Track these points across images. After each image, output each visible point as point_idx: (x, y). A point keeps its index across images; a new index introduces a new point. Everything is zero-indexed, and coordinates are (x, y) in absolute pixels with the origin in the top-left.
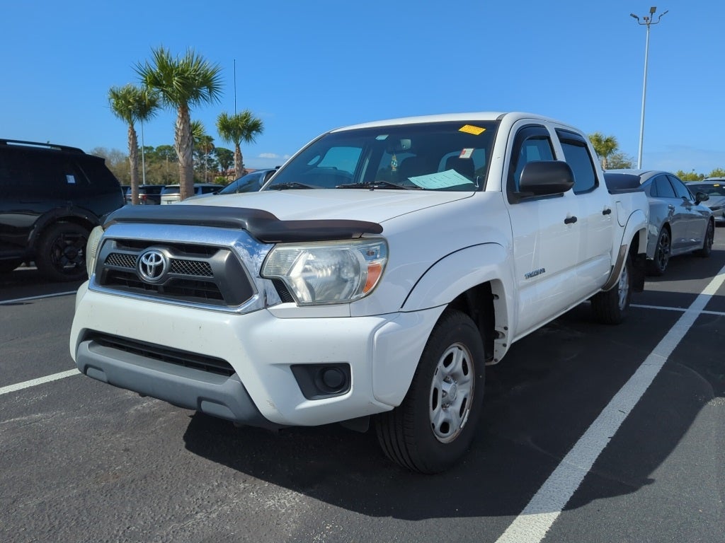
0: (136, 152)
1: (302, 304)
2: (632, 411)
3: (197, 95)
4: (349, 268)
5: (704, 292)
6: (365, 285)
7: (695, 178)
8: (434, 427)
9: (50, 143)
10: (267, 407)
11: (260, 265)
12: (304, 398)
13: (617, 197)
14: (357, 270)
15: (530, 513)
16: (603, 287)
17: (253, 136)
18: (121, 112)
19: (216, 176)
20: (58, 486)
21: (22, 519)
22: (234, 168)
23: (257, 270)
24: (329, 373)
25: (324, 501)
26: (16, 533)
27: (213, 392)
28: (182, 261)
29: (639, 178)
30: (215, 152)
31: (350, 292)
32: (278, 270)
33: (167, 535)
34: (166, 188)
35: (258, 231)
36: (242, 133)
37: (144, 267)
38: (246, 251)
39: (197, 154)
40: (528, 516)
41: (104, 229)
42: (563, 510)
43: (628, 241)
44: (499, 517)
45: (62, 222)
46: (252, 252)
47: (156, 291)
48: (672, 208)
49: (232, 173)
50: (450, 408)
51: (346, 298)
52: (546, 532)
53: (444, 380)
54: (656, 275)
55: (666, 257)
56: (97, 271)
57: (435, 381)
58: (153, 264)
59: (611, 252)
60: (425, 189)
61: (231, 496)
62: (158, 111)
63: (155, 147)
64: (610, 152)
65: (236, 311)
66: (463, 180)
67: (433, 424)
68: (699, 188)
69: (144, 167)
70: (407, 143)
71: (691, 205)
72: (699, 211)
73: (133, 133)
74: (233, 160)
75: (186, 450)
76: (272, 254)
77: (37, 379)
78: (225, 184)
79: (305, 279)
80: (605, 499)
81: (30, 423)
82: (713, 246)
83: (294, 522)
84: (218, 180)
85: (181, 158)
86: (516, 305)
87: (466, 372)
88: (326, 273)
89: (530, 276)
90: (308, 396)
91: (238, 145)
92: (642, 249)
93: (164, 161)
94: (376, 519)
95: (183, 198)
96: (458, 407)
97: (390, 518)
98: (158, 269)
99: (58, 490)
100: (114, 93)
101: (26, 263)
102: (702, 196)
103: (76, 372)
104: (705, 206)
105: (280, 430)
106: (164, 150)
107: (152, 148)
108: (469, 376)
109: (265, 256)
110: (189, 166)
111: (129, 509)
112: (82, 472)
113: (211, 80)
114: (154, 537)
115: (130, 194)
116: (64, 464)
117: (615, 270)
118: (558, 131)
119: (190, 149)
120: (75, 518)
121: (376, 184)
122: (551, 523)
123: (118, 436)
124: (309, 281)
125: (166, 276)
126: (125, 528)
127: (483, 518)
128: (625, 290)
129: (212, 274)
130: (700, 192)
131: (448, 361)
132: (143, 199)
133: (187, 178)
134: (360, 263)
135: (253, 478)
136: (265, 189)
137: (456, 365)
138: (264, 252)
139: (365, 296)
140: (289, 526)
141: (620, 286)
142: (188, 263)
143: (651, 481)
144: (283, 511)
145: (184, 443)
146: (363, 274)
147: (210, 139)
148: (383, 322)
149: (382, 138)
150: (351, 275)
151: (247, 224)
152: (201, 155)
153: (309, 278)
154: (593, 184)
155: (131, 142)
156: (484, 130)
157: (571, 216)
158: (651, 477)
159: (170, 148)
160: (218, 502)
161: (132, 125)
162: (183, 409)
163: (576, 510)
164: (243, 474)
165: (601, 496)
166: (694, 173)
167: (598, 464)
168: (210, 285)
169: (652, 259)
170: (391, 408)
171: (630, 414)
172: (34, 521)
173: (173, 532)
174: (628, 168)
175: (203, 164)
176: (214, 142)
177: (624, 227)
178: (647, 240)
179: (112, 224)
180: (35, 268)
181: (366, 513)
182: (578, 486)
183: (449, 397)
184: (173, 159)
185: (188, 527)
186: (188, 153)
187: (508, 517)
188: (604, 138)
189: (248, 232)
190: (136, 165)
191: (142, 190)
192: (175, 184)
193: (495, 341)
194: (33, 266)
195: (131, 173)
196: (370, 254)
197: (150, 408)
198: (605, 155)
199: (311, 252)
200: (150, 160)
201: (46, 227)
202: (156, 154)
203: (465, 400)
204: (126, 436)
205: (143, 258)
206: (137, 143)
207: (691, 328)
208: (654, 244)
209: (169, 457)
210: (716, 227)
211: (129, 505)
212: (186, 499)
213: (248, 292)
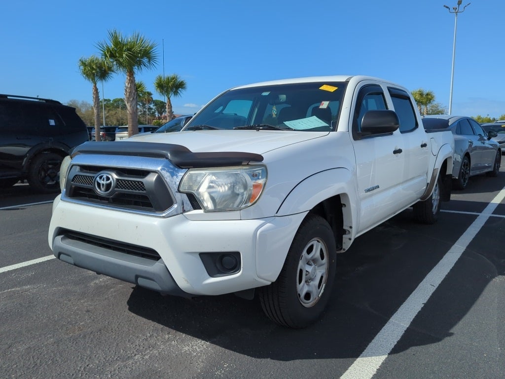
0: (98, 103)
1: (207, 211)
2: (440, 284)
3: (139, 64)
4: (240, 185)
5: (493, 202)
6: (251, 198)
7: (489, 121)
8: (300, 296)
9: (39, 97)
10: (182, 282)
11: (178, 183)
12: (208, 276)
13: (431, 135)
14: (245, 187)
15: (366, 356)
16: (421, 198)
17: (179, 92)
18: (87, 75)
19: (154, 119)
20: (40, 336)
21: (14, 359)
22: (167, 114)
23: (176, 187)
24: (226, 258)
25: (223, 347)
26: (10, 369)
27: (146, 272)
28: (125, 180)
29: (448, 121)
30: (154, 103)
31: (241, 202)
32: (190, 187)
33: (115, 370)
34: (119, 128)
35: (176, 160)
36: (172, 90)
37: (99, 184)
38: (168, 174)
39: (141, 105)
40: (365, 359)
41: (71, 158)
42: (389, 354)
43: (439, 166)
44: (344, 359)
45: (46, 152)
46: (172, 175)
47: (107, 202)
48: (471, 142)
49: (165, 118)
50: (312, 283)
51: (238, 206)
52: (377, 370)
53: (308, 264)
54: (459, 189)
55: (467, 177)
56: (66, 187)
57: (301, 264)
58: (105, 182)
59: (427, 174)
60: (295, 130)
61: (159, 344)
62: (113, 75)
63: (112, 100)
64: (429, 103)
65: (162, 215)
66: (321, 123)
67: (299, 294)
68: (491, 128)
69: (104, 113)
70: (283, 97)
71: (485, 140)
72: (490, 145)
73: (96, 90)
74: (165, 108)
75: (129, 311)
76: (186, 176)
77: (27, 262)
78: (160, 125)
79: (209, 193)
80: (419, 347)
81: (22, 292)
82: (500, 169)
83: (202, 362)
84: (155, 123)
85: (128, 108)
86: (358, 211)
87: (322, 258)
88: (223, 189)
89: (369, 190)
90: (212, 275)
91: (169, 98)
92: (449, 171)
93: (118, 109)
94: (259, 360)
95: (130, 135)
96: (317, 282)
97: (269, 359)
98: (108, 186)
99: (40, 339)
100: (82, 62)
101: (21, 180)
102: (492, 134)
103: (53, 257)
104: (495, 140)
105: (193, 298)
106: (118, 101)
107: (110, 100)
108: (325, 260)
109: (181, 177)
110: (134, 113)
111: (88, 352)
112: (57, 326)
113: (150, 53)
114: (105, 372)
115: (94, 133)
116: (44, 321)
117: (429, 186)
118: (389, 89)
119: (135, 101)
120: (51, 358)
121: (261, 126)
122: (380, 363)
123: (82, 301)
124: (212, 195)
125: (113, 191)
126: (86, 366)
127: (333, 359)
128: (437, 200)
129: (145, 190)
130: (492, 130)
131: (310, 250)
132: (103, 136)
133: (133, 121)
134: (248, 182)
135: (175, 331)
136: (185, 130)
137: (316, 253)
138: (181, 174)
139: (251, 205)
140: (199, 364)
141: (434, 197)
142: (128, 182)
143: (452, 334)
144: (195, 354)
145: (128, 307)
146: (250, 190)
147: (150, 94)
148: (264, 223)
149: (266, 94)
150: (242, 191)
151: (169, 155)
152: (144, 105)
153: (213, 192)
154: (414, 126)
155: (95, 96)
156: (337, 88)
157: (398, 148)
158: (451, 331)
159: (122, 100)
160: (150, 347)
161: (96, 84)
162: (127, 283)
163: (398, 354)
164: (168, 328)
165: (416, 345)
166: (489, 117)
167: (415, 322)
168: (144, 197)
169: (457, 178)
170: (269, 283)
171: (438, 287)
172: (22, 361)
173: (119, 368)
174: (442, 114)
175: (145, 112)
176: (152, 96)
177: (436, 156)
178: (453, 165)
179: (77, 155)
180: (28, 184)
181: (252, 356)
182: (400, 338)
183: (310, 275)
184: (124, 107)
185: (129, 365)
186: (134, 104)
187: (351, 359)
188: (425, 93)
189: (170, 161)
190: (98, 112)
191: (103, 130)
192: (126, 125)
193: (344, 236)
194: (26, 183)
195: (95, 118)
196: (254, 176)
197: (104, 282)
198: (426, 104)
199: (213, 174)
200: (108, 109)
201: (35, 156)
202: (112, 104)
203: (322, 277)
204: (88, 301)
205: (98, 179)
206: (98, 97)
207: (483, 227)
208: (458, 168)
209: (117, 316)
210: (503, 155)
211: (89, 349)
212: (128, 346)
213: (169, 203)
